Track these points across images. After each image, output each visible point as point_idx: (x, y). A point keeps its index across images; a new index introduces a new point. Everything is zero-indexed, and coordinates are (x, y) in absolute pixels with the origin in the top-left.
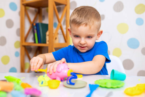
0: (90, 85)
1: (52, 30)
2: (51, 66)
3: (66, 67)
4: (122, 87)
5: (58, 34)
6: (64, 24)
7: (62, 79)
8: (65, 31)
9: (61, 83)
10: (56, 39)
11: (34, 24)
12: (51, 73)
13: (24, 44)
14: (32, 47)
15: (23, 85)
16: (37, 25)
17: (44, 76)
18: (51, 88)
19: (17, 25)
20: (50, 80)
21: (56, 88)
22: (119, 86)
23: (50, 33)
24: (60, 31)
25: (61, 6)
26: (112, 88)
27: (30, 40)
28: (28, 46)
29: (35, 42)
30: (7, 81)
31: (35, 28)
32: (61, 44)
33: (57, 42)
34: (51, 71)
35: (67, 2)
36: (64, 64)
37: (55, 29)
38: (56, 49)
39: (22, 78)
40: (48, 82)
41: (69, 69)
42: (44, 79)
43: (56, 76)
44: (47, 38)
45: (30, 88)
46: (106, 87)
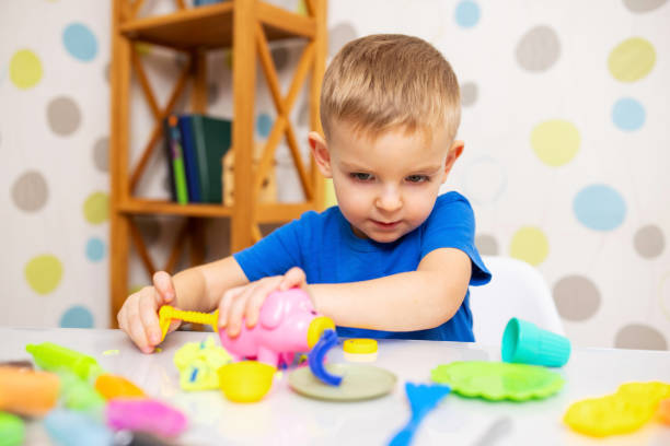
0: (410, 388)
1: (250, 147)
2: (235, 298)
3: (302, 305)
4: (554, 395)
5: (274, 163)
6: (301, 121)
7: (285, 357)
8: (304, 150)
9: (280, 375)
10: (265, 183)
11: (173, 121)
12: (234, 332)
13: (128, 205)
14: (162, 219)
15: (103, 385)
16: (184, 124)
17: (202, 347)
18: (234, 400)
19: (96, 122)
20: (229, 362)
21: (257, 400)
22: (539, 392)
23: (238, 159)
24: (282, 151)
25: (290, 44)
26: (508, 400)
27: (154, 190)
28: (143, 215)
29: (174, 199)
30: (36, 366)
31: (176, 135)
32: (290, 207)
33: (268, 197)
34: (236, 319)
35: (314, 26)
36: (296, 291)
37: (260, 144)
38: (266, 229)
39: (107, 353)
40: (221, 372)
41: (314, 313)
42: (203, 359)
43: (259, 343)
44: (228, 181)
45: (139, 399)
46: (480, 398)
